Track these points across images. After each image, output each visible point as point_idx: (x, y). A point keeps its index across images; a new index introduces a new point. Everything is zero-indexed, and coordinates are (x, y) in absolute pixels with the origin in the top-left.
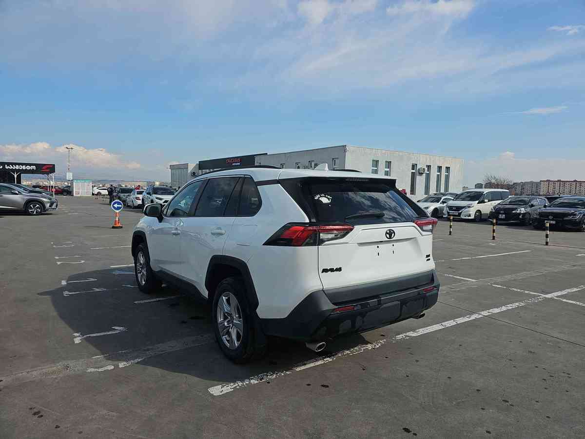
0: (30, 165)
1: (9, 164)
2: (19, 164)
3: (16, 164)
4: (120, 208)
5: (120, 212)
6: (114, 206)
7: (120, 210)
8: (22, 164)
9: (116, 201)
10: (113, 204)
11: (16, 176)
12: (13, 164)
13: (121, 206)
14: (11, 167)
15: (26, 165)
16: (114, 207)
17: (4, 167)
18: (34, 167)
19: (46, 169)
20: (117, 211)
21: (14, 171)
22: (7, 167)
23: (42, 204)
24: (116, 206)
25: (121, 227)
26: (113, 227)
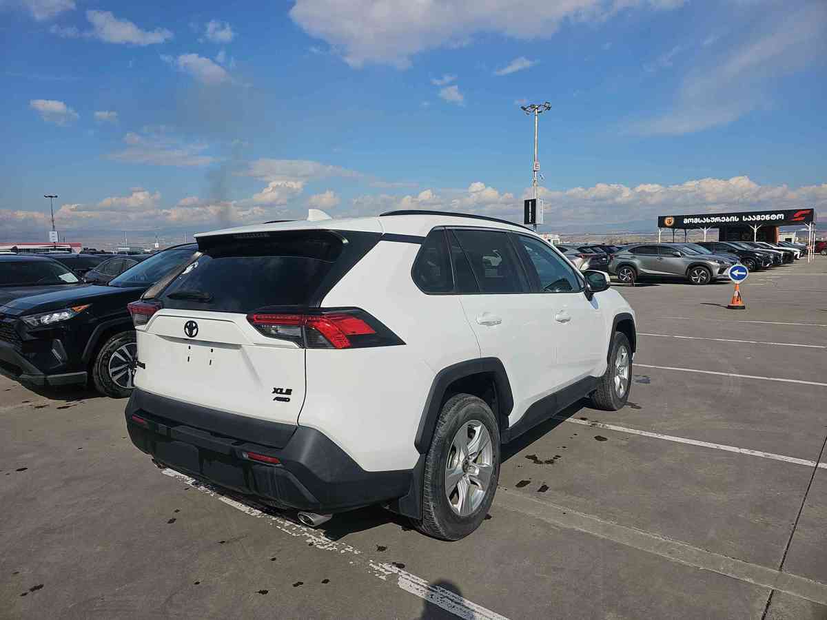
0: (776, 213)
1: (747, 215)
2: (760, 213)
3: (756, 214)
4: (743, 277)
5: (741, 283)
6: (733, 273)
7: (742, 280)
8: (766, 213)
9: (737, 265)
10: (732, 271)
11: (755, 230)
12: (752, 214)
13: (744, 273)
14: (750, 219)
15: (770, 213)
16: (732, 275)
17: (741, 219)
18: (782, 216)
19: (800, 216)
20: (738, 282)
21: (753, 223)
22: (744, 219)
23: (709, 268)
24: (736, 273)
25: (743, 308)
26: (729, 307)
